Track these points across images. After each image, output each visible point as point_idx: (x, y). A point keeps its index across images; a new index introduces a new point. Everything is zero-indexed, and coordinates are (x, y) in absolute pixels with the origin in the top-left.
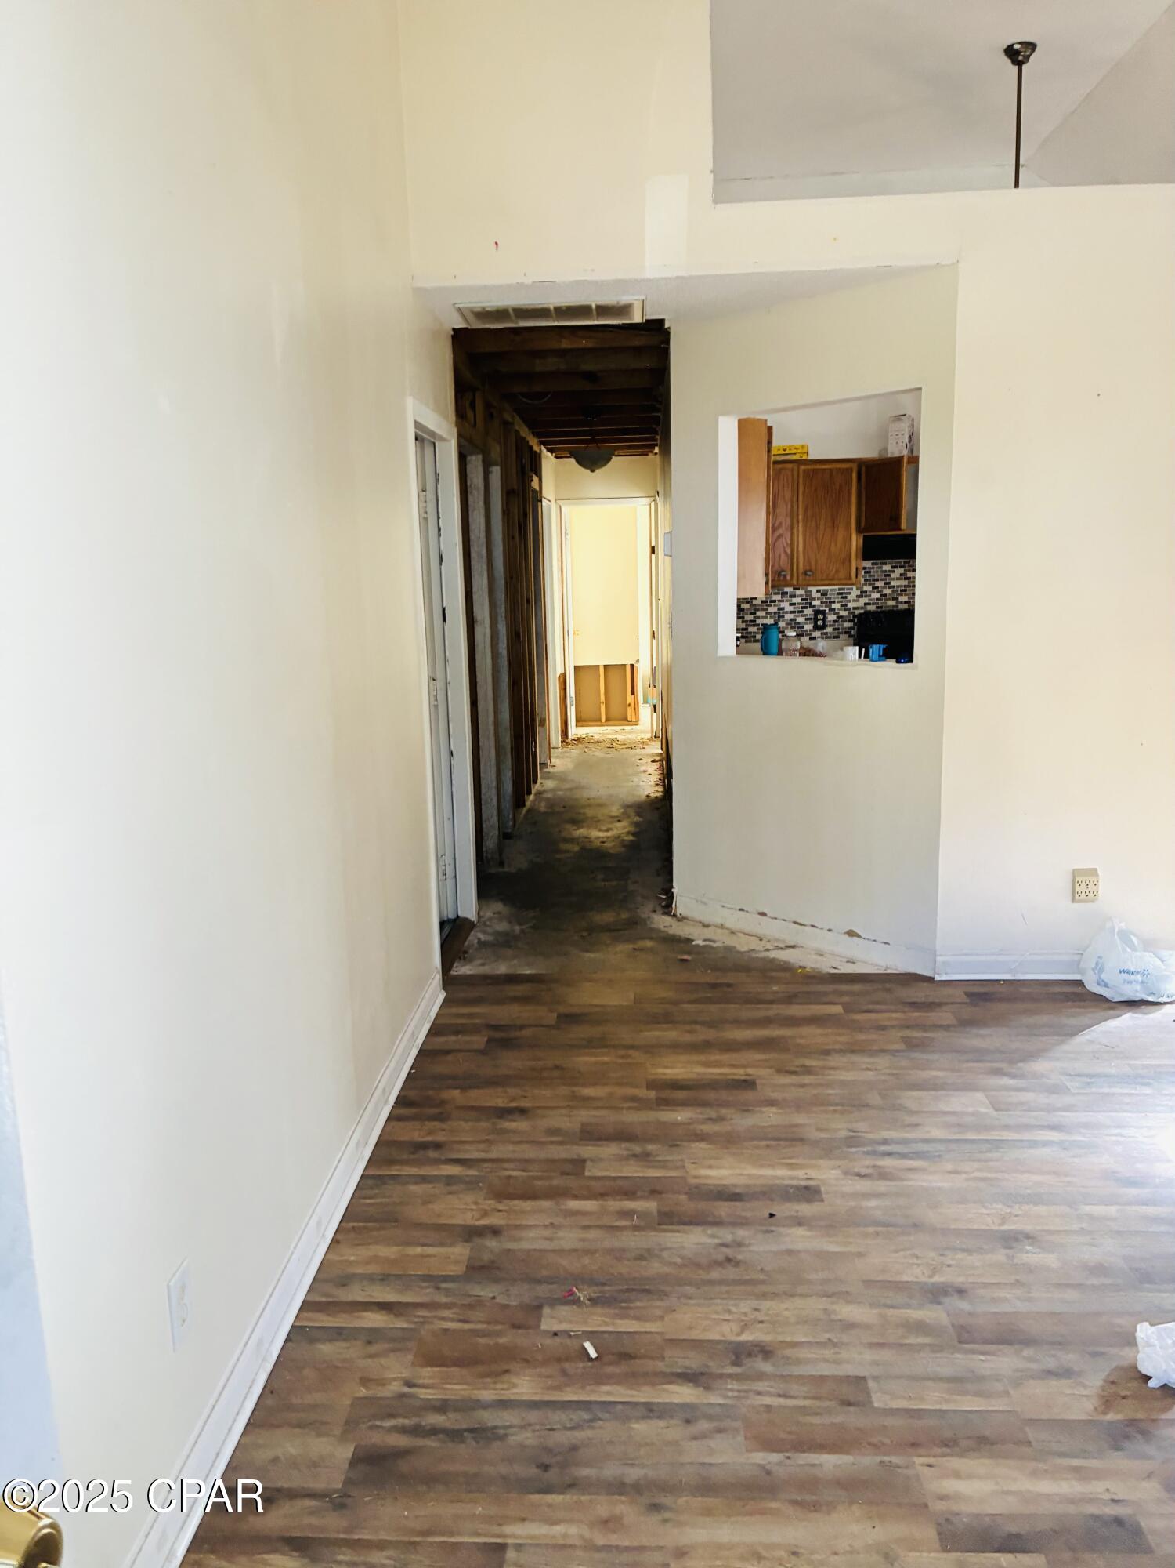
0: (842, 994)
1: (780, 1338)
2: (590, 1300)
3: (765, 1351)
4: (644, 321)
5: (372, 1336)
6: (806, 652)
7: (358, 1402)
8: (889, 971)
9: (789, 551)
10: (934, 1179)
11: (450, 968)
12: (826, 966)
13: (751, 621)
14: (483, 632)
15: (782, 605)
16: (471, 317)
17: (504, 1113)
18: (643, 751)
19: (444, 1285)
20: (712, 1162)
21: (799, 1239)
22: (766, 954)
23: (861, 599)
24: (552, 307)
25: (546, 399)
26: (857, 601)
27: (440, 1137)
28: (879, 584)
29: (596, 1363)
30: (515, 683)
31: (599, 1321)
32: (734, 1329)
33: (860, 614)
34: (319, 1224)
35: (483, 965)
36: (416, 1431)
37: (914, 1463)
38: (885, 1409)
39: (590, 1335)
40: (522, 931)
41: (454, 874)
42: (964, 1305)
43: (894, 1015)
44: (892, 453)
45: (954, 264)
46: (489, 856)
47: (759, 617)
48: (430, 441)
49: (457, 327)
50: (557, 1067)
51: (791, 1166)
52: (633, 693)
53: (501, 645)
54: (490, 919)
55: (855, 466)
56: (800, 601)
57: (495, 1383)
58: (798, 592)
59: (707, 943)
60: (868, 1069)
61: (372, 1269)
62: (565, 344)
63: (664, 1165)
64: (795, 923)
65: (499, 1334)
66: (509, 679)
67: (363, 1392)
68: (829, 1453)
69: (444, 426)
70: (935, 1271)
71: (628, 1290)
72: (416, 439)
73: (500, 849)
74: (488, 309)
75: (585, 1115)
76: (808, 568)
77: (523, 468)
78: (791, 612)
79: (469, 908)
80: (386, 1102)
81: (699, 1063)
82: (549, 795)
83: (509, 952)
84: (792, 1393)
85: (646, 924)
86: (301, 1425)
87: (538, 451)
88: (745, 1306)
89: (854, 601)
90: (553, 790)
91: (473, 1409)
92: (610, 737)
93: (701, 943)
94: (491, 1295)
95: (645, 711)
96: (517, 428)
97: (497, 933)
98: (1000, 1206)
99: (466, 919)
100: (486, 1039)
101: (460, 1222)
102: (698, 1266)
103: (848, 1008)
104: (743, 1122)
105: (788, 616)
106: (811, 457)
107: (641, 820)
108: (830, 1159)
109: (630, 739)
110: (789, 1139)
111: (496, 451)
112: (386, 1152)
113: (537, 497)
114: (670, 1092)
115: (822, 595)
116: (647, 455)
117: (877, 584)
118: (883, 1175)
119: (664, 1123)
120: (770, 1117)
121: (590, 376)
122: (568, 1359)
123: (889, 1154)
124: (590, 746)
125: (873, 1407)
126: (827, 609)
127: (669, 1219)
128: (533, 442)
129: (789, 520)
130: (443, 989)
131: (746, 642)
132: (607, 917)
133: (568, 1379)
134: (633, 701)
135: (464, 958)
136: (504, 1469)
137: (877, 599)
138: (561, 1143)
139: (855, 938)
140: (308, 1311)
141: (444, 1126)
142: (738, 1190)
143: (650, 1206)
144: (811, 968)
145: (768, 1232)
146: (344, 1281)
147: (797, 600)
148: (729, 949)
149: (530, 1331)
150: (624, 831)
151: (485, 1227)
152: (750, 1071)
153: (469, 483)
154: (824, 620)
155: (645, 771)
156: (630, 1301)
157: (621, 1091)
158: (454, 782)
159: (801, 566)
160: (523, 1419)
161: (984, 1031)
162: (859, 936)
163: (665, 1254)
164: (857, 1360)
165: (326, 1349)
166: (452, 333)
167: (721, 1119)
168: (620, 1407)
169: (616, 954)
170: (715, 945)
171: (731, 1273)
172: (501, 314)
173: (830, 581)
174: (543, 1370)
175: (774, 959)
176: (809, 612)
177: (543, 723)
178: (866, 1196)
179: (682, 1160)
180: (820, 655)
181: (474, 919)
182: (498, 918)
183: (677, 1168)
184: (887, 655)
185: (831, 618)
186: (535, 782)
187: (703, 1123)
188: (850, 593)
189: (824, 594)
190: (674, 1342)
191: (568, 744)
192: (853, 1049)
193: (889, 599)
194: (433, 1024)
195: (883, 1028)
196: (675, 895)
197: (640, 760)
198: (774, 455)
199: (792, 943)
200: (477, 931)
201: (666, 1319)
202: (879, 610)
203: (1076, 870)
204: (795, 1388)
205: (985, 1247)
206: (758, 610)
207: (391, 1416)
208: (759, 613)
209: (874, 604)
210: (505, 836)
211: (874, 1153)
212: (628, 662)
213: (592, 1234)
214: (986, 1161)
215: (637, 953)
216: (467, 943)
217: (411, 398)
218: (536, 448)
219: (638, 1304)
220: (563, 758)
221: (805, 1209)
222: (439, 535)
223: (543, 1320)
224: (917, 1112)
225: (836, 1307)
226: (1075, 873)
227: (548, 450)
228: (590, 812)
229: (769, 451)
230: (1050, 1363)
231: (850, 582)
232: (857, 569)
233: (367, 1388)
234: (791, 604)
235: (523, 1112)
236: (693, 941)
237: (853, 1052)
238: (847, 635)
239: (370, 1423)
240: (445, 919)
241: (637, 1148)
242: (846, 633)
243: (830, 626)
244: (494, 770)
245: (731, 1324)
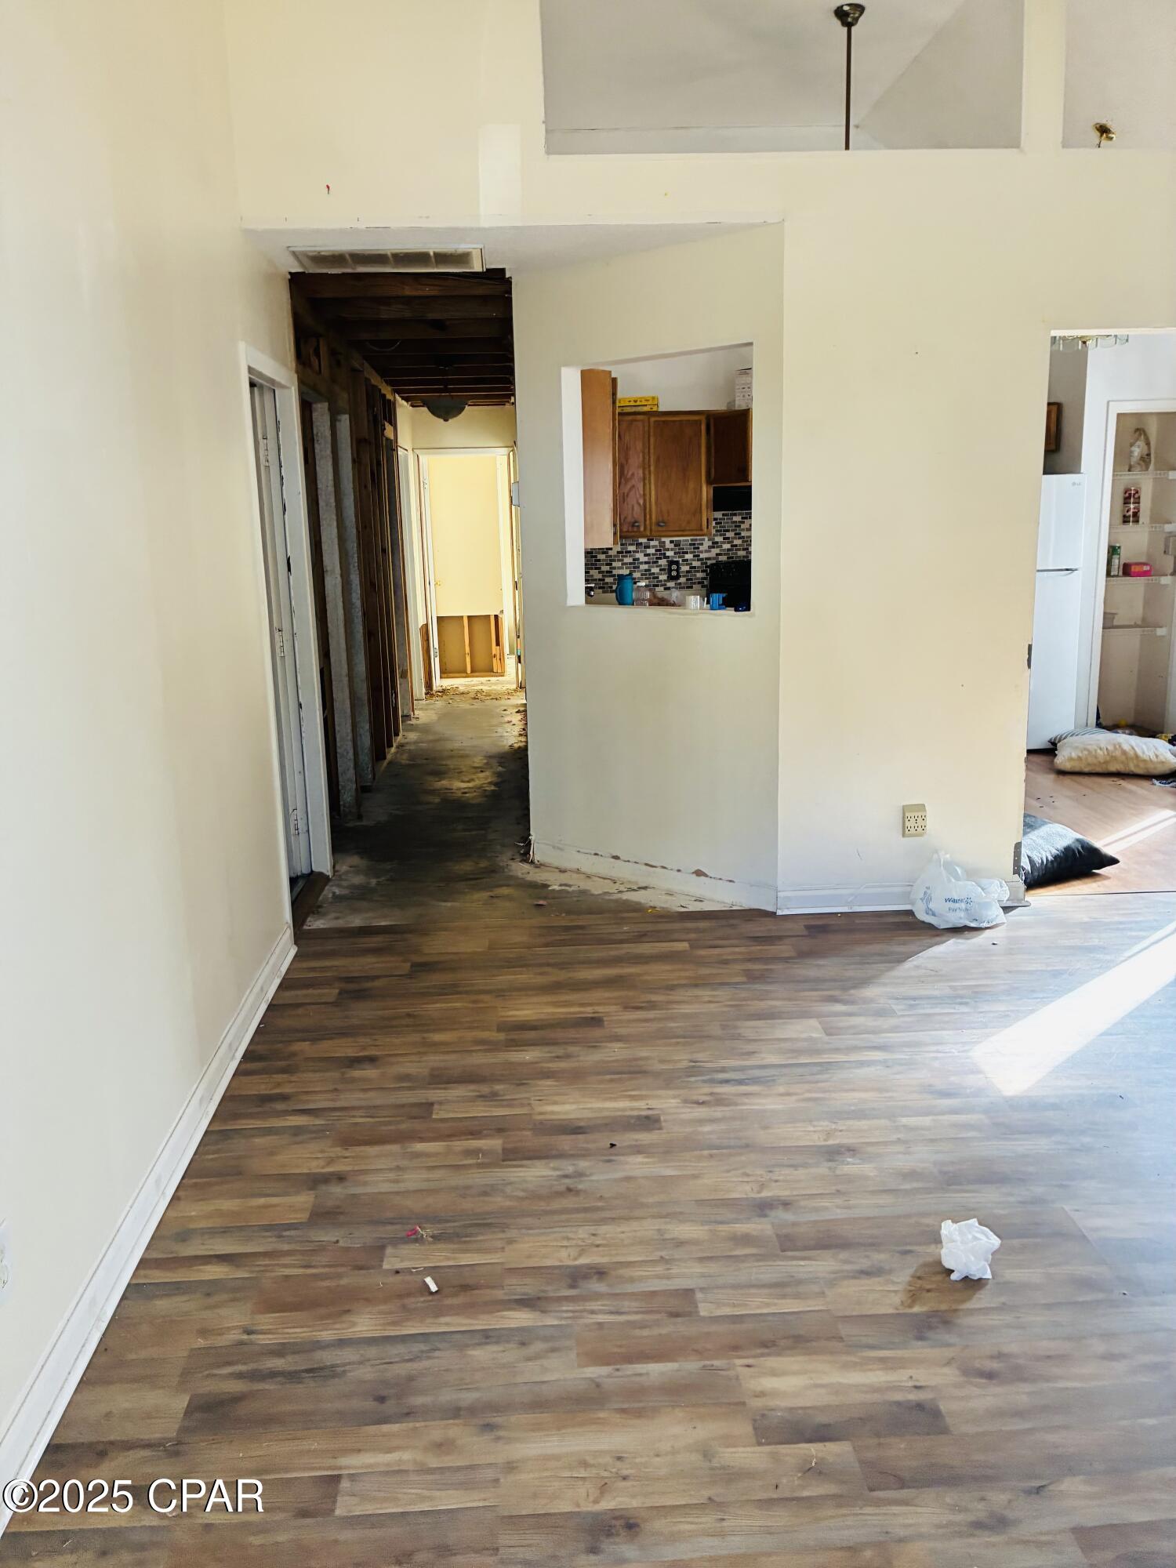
0: (689, 931)
1: (615, 1259)
2: (432, 1237)
3: (600, 1273)
4: (485, 270)
5: (210, 1288)
6: (662, 602)
7: (195, 1353)
8: (734, 908)
9: (641, 502)
10: (769, 1103)
11: (303, 922)
12: (675, 905)
13: (607, 572)
14: (333, 582)
15: (637, 555)
16: (306, 261)
17: (355, 1062)
18: (509, 702)
19: (287, 1233)
20: (556, 1098)
21: (637, 1166)
22: (619, 896)
23: (712, 550)
24: (389, 253)
25: (393, 348)
26: (710, 551)
27: (287, 1089)
28: (730, 535)
29: (436, 1297)
30: (370, 635)
31: (443, 1256)
32: (572, 1254)
33: (712, 564)
34: (158, 1182)
35: (337, 918)
36: (255, 1376)
37: (734, 1364)
38: (711, 1317)
39: (432, 1271)
40: (378, 884)
41: (307, 829)
42: (789, 1216)
43: (737, 950)
44: (739, 406)
45: (780, 222)
46: (347, 810)
47: (614, 568)
48: (270, 388)
49: (293, 271)
50: (409, 1015)
51: (633, 1098)
52: (498, 644)
53: (354, 595)
54: (347, 872)
55: (703, 418)
56: (654, 552)
57: (335, 1323)
58: (652, 543)
59: (563, 888)
60: (710, 1002)
61: (216, 1222)
62: (408, 291)
63: (510, 1104)
64: (646, 864)
65: (340, 1276)
66: (364, 628)
67: (201, 1342)
68: (656, 1362)
69: (282, 372)
70: (762, 1186)
71: (471, 1225)
72: (252, 385)
73: (358, 802)
74: (323, 253)
75: (435, 1060)
76: (661, 519)
77: (375, 418)
78: (646, 563)
79: (323, 862)
80: (233, 1057)
81: (547, 1004)
82: (412, 747)
83: (364, 904)
84: (623, 1310)
85: (503, 872)
86: (135, 1380)
87: (392, 399)
88: (583, 1233)
89: (706, 551)
90: (415, 743)
91: (313, 1350)
92: (475, 688)
93: (557, 888)
94: (335, 1239)
95: (510, 662)
96: (367, 376)
97: (353, 887)
98: (826, 1123)
99: (321, 874)
100: (337, 991)
101: (306, 1171)
102: (540, 1197)
103: (694, 945)
104: (591, 1058)
105: (644, 567)
106: (662, 409)
107: (504, 770)
108: (670, 1089)
109: (495, 690)
110: (633, 1072)
111: (343, 398)
112: (231, 1106)
113: (392, 447)
114: (520, 1033)
115: (675, 546)
116: (504, 405)
117: (728, 535)
118: (719, 1101)
119: (511, 1063)
120: (615, 1052)
121: (439, 325)
122: (409, 1295)
123: (727, 1081)
124: (457, 698)
125: (699, 1316)
126: (680, 560)
127: (512, 1155)
128: (387, 391)
129: (641, 472)
130: (295, 944)
131: (604, 592)
132: (466, 866)
133: (408, 1313)
134: (498, 651)
135: (318, 913)
136: (339, 1405)
137: (728, 550)
138: (409, 1088)
139: (702, 878)
140: (144, 1269)
141: (293, 1078)
142: (582, 1124)
143: (495, 1143)
144: (661, 908)
145: (609, 1161)
146: (184, 1236)
147: (651, 551)
148: (584, 892)
149: (372, 1271)
150: (486, 782)
151: (332, 1174)
152: (600, 1009)
153: (315, 432)
154: (678, 570)
155: (509, 722)
156: (470, 1235)
157: (470, 1035)
158: (303, 735)
159: (654, 517)
160: (362, 1355)
161: (821, 962)
162: (706, 876)
163: (508, 1189)
164: (687, 1274)
165: (162, 1305)
166: (289, 277)
167: (568, 1056)
168: (458, 1336)
169: (474, 901)
170: (570, 889)
171: (569, 1202)
172: (338, 259)
173: (682, 532)
174: (382, 1307)
175: (627, 901)
176: (663, 562)
177: (404, 675)
178: (701, 1122)
179: (529, 1099)
180: (674, 605)
181: (330, 873)
182: (354, 871)
183: (522, 1105)
184: (727, 604)
185: (685, 568)
186: (397, 734)
187: (550, 1062)
188: (702, 544)
189: (677, 544)
190: (512, 1271)
191: (432, 695)
192: (697, 983)
193: (739, 550)
194: (284, 979)
195: (726, 962)
196: (532, 842)
197: (505, 710)
198: (619, 407)
199: (644, 885)
200: (332, 886)
201: (506, 1250)
202: (731, 560)
203: (906, 806)
204: (626, 1305)
205: (810, 1161)
206: (614, 561)
207: (229, 1364)
208: (614, 564)
209: (725, 554)
210: (363, 790)
211: (712, 1081)
212: (492, 613)
213: (437, 1174)
214: (817, 1082)
215: (495, 900)
216: (321, 898)
217: (244, 343)
218: (389, 397)
219: (480, 1238)
220: (426, 710)
221: (644, 1137)
222: (282, 484)
223: (385, 1260)
224: (755, 1040)
225: (669, 1227)
226: (905, 809)
227: (403, 398)
228: (451, 763)
229: (614, 402)
230: (864, 1264)
231: (700, 533)
232: (708, 519)
233: (205, 1338)
234: (646, 555)
235: (372, 1060)
236: (549, 886)
237: (696, 986)
238: (700, 585)
239: (207, 1372)
240: (299, 874)
241: (485, 1089)
242: (699, 583)
243: (684, 576)
244: (349, 722)
245: (569, 1250)
